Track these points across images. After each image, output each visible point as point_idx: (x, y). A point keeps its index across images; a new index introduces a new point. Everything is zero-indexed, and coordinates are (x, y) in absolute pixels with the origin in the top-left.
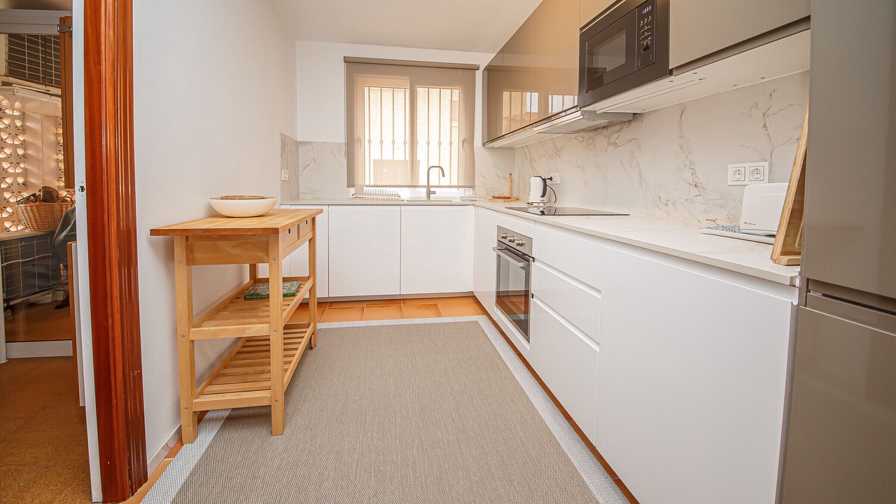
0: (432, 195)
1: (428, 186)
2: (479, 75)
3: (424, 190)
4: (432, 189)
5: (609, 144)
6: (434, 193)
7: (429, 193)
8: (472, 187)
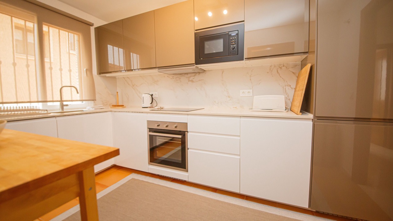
0: (65, 107)
1: (61, 101)
2: (92, 29)
3: (58, 103)
4: (65, 103)
5: (189, 81)
6: (67, 105)
7: (62, 106)
8: (94, 100)
